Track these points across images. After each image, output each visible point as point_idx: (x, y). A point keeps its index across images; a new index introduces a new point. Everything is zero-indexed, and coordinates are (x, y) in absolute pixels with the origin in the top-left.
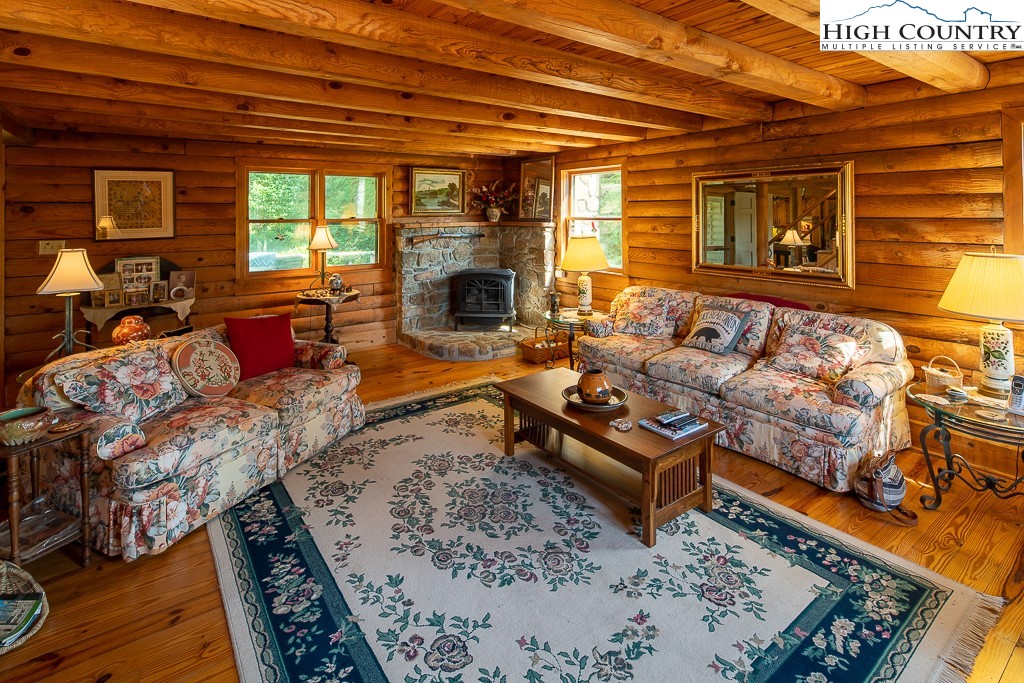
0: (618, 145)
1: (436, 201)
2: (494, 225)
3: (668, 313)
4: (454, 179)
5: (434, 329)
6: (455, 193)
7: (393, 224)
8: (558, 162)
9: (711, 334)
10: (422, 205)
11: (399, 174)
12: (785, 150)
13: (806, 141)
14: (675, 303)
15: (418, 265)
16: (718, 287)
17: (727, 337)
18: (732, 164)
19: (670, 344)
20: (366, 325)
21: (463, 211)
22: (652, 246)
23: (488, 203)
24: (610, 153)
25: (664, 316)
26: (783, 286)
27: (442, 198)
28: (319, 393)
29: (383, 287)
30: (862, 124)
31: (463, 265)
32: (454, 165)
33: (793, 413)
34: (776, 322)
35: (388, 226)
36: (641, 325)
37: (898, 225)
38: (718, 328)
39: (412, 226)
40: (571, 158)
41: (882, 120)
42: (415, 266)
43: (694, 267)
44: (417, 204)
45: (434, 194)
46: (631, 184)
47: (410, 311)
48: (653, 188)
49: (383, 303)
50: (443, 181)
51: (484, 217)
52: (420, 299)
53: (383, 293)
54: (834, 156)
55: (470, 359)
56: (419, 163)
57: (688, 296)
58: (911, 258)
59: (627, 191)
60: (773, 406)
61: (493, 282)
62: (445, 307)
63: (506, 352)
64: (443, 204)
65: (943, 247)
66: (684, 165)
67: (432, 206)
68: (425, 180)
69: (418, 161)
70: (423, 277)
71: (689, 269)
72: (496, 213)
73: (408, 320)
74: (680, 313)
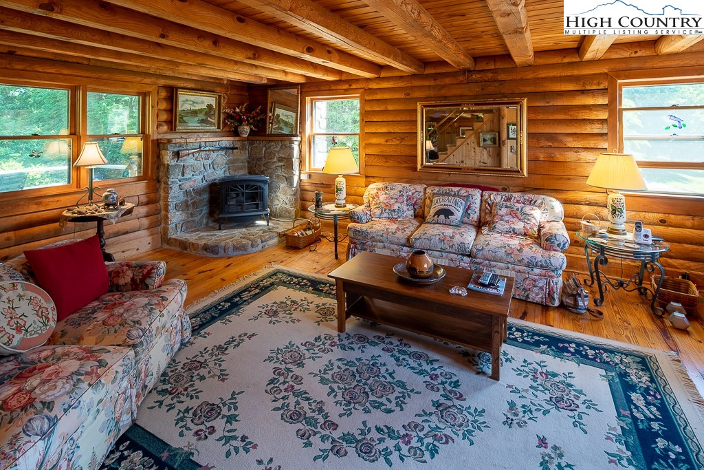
0: (358, 80)
1: (197, 119)
2: (243, 140)
3: (407, 200)
4: (211, 100)
5: (198, 230)
6: (212, 112)
7: (158, 140)
8: (303, 90)
10: (185, 122)
11: (163, 94)
12: (483, 89)
13: (497, 84)
14: (410, 193)
15: (183, 175)
16: (435, 180)
17: (458, 214)
18: (445, 97)
19: (416, 223)
20: (131, 235)
21: (219, 128)
22: (385, 154)
23: (241, 122)
24: (350, 85)
25: (405, 202)
26: (481, 177)
27: (201, 116)
29: (147, 197)
30: (531, 76)
31: (219, 174)
32: (211, 89)
33: (526, 261)
34: (486, 201)
35: (153, 141)
36: (392, 211)
37: (552, 137)
38: (451, 208)
39: (179, 141)
40: (312, 88)
41: (544, 74)
42: (180, 177)
43: (419, 167)
44: (180, 122)
45: (194, 113)
46: (368, 108)
47: (176, 217)
49: (148, 212)
50: (203, 102)
51: (235, 133)
52: (185, 206)
53: (147, 204)
54: (514, 94)
55: (243, 252)
56: (182, 85)
57: (420, 188)
58: (559, 156)
59: (364, 114)
60: (512, 257)
61: (253, 186)
62: (205, 210)
63: (271, 242)
64: (202, 121)
65: (577, 150)
66: (411, 96)
67: (193, 123)
68: (187, 100)
69: (181, 84)
70: (188, 186)
71: (415, 169)
72: (246, 130)
73: (173, 226)
74: (415, 200)
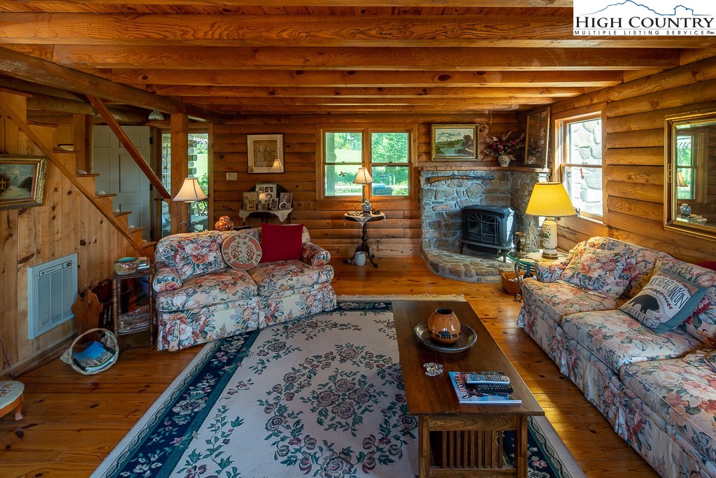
0: (598, 91)
1: (453, 149)
2: (505, 170)
3: (624, 270)
4: (469, 131)
5: (445, 250)
6: (470, 143)
7: (418, 168)
8: (553, 112)
9: (650, 303)
10: (441, 153)
11: (423, 130)
14: (633, 261)
15: (436, 199)
16: (697, 250)
17: (668, 311)
20: (398, 240)
21: (477, 158)
22: (628, 196)
23: (497, 150)
24: (592, 100)
25: (617, 272)
27: (459, 147)
28: (292, 280)
29: (411, 213)
31: (476, 201)
32: (470, 120)
33: (690, 433)
35: (414, 168)
36: (586, 278)
38: (660, 299)
39: (429, 169)
40: (562, 108)
42: (433, 200)
44: (437, 152)
45: (451, 144)
46: (610, 130)
47: (429, 233)
48: (629, 133)
49: (410, 225)
50: (459, 134)
51: (496, 162)
52: (437, 225)
53: (411, 218)
55: (457, 278)
56: (439, 121)
57: (650, 255)
59: (608, 137)
60: (668, 414)
61: (490, 217)
62: (459, 234)
63: (490, 278)
64: (459, 151)
66: (659, 106)
67: (450, 153)
68: (443, 133)
69: (438, 119)
70: (439, 208)
71: (659, 225)
72: (506, 160)
73: (427, 240)
74: (637, 272)
